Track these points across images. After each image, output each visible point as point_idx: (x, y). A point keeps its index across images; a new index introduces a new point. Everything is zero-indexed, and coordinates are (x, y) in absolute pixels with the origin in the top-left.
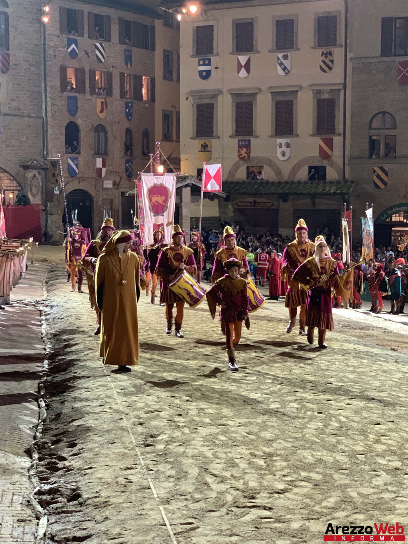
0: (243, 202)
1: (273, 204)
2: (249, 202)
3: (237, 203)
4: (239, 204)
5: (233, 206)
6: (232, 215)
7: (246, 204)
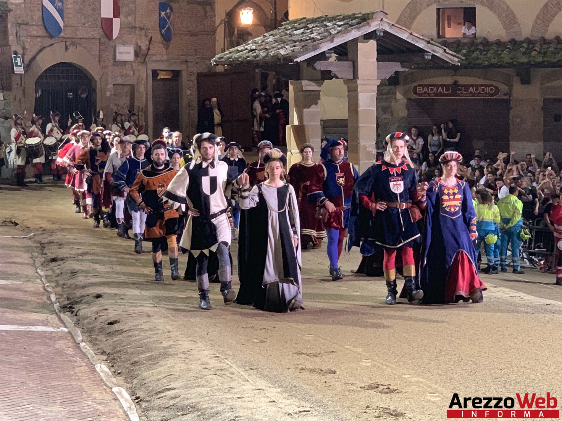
0: (428, 86)
1: (497, 88)
2: (442, 86)
3: (415, 88)
4: (420, 90)
5: (404, 95)
6: (404, 113)
7: (435, 89)
